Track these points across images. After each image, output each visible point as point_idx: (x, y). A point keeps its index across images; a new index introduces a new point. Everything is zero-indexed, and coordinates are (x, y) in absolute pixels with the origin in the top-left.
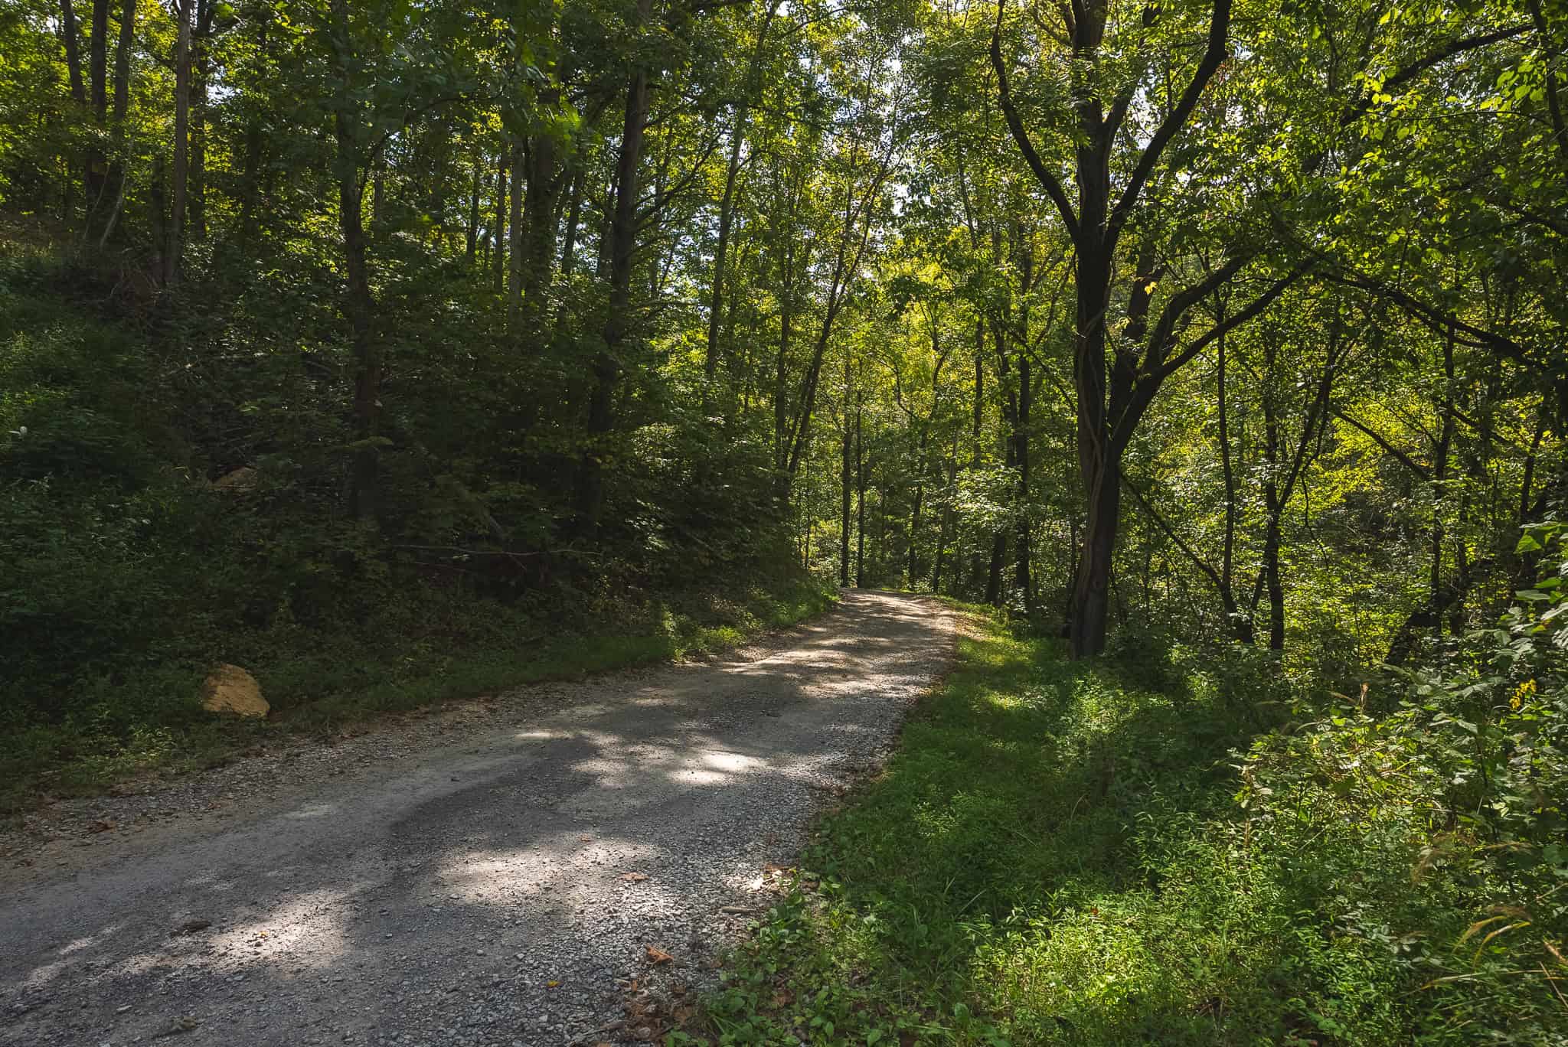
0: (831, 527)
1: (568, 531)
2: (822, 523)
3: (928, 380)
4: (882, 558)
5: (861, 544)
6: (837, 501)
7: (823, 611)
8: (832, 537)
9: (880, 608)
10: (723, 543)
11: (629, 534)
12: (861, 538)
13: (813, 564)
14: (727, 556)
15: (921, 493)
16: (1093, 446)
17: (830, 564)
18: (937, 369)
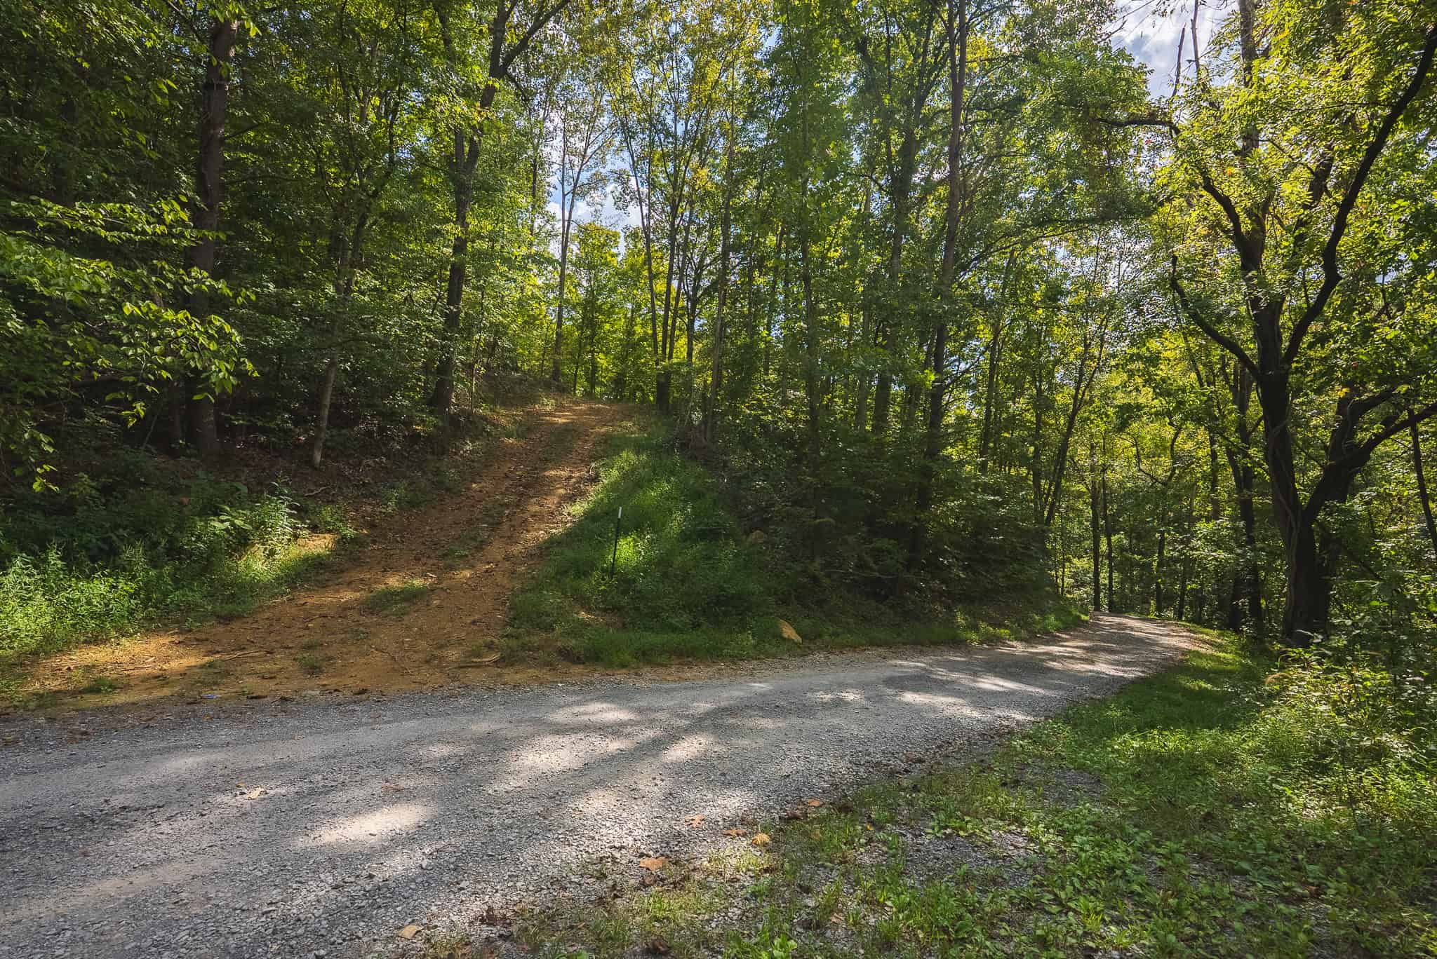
0: (1083, 563)
1: (909, 565)
2: (1075, 560)
3: (1165, 448)
4: (1132, 591)
5: (1110, 578)
6: (1088, 544)
7: (1073, 626)
8: (1086, 572)
9: (1121, 627)
10: (1000, 574)
11: (940, 567)
12: (1111, 573)
13: (1069, 592)
14: (1002, 583)
15: (1163, 539)
16: (1287, 515)
17: (1084, 592)
18: (1174, 440)
